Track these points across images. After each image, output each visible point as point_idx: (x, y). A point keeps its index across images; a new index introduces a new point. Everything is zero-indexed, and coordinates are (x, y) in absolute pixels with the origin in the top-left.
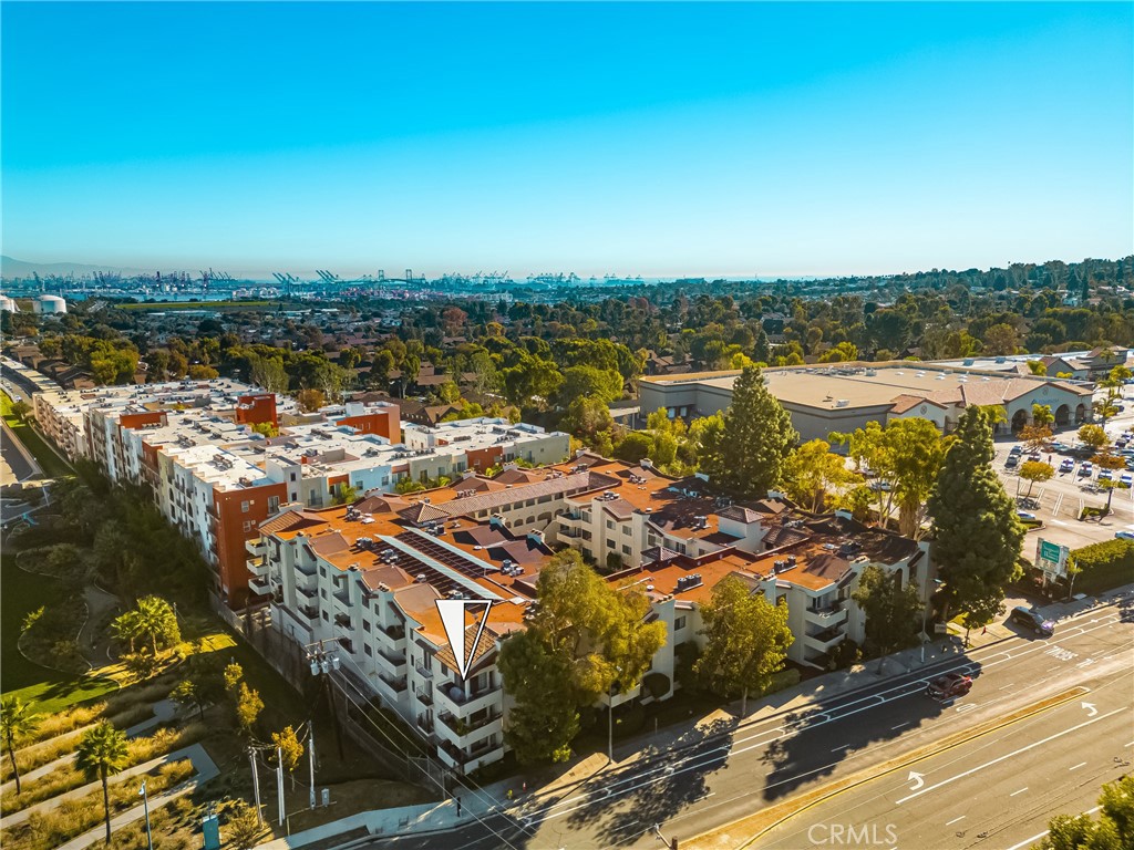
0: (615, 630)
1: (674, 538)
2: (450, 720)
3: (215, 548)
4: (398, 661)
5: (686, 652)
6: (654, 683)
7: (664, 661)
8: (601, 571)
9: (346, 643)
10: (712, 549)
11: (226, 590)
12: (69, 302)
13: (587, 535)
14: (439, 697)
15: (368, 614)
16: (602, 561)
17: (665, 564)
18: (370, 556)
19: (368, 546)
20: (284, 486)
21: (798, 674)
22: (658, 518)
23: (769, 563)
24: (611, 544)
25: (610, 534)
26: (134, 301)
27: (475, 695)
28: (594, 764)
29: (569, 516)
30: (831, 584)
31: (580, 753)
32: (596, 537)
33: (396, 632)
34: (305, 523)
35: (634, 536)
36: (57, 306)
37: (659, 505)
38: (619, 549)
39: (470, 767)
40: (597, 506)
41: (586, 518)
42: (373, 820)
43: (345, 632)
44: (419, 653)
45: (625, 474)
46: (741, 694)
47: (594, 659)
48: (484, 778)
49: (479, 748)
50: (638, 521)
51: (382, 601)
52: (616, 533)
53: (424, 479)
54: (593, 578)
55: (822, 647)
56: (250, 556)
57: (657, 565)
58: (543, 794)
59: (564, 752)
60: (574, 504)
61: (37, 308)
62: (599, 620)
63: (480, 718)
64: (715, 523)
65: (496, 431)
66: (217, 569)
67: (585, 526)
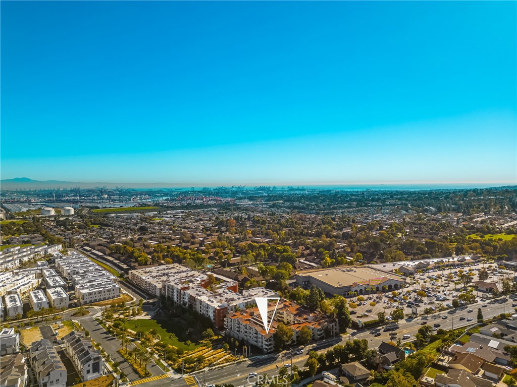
0: (287, 333)
1: (298, 319)
2: (266, 345)
3: (214, 319)
4: (257, 338)
5: (298, 337)
6: (293, 342)
7: (295, 338)
8: (286, 325)
9: (246, 336)
10: (304, 321)
11: (217, 327)
12: (75, 209)
13: (283, 318)
14: (264, 342)
15: (251, 331)
16: (286, 323)
17: (296, 324)
18: (247, 322)
19: (247, 320)
20: (227, 307)
21: (314, 340)
22: (296, 315)
23: (312, 324)
24: (288, 320)
25: (287, 318)
26: (98, 208)
27: (269, 341)
28: (285, 351)
29: (280, 314)
30: (320, 327)
31: (283, 350)
32: (285, 318)
33: (256, 334)
34: (235, 315)
35: (291, 318)
36: (71, 211)
37: (297, 312)
38: (289, 321)
39: (269, 351)
40: (285, 312)
41: (283, 314)
42: (258, 357)
43: (246, 334)
44: (261, 336)
45: (290, 304)
46: (305, 343)
47: (285, 336)
48: (270, 353)
49: (270, 349)
50: (292, 316)
51: (254, 329)
52: (288, 318)
53: (250, 305)
54: (285, 326)
55: (319, 337)
56: (225, 321)
57: (294, 324)
58: (279, 354)
59: (281, 349)
60: (281, 312)
61: (63, 212)
62: (285, 331)
63: (270, 345)
64: (305, 316)
65: (263, 292)
66: (215, 323)
67: (283, 316)
